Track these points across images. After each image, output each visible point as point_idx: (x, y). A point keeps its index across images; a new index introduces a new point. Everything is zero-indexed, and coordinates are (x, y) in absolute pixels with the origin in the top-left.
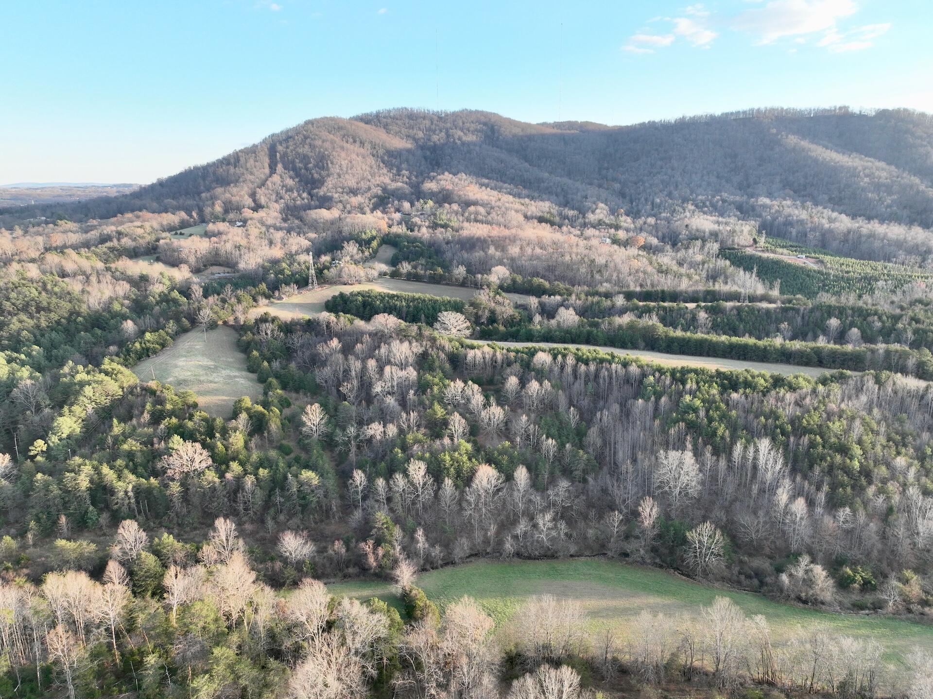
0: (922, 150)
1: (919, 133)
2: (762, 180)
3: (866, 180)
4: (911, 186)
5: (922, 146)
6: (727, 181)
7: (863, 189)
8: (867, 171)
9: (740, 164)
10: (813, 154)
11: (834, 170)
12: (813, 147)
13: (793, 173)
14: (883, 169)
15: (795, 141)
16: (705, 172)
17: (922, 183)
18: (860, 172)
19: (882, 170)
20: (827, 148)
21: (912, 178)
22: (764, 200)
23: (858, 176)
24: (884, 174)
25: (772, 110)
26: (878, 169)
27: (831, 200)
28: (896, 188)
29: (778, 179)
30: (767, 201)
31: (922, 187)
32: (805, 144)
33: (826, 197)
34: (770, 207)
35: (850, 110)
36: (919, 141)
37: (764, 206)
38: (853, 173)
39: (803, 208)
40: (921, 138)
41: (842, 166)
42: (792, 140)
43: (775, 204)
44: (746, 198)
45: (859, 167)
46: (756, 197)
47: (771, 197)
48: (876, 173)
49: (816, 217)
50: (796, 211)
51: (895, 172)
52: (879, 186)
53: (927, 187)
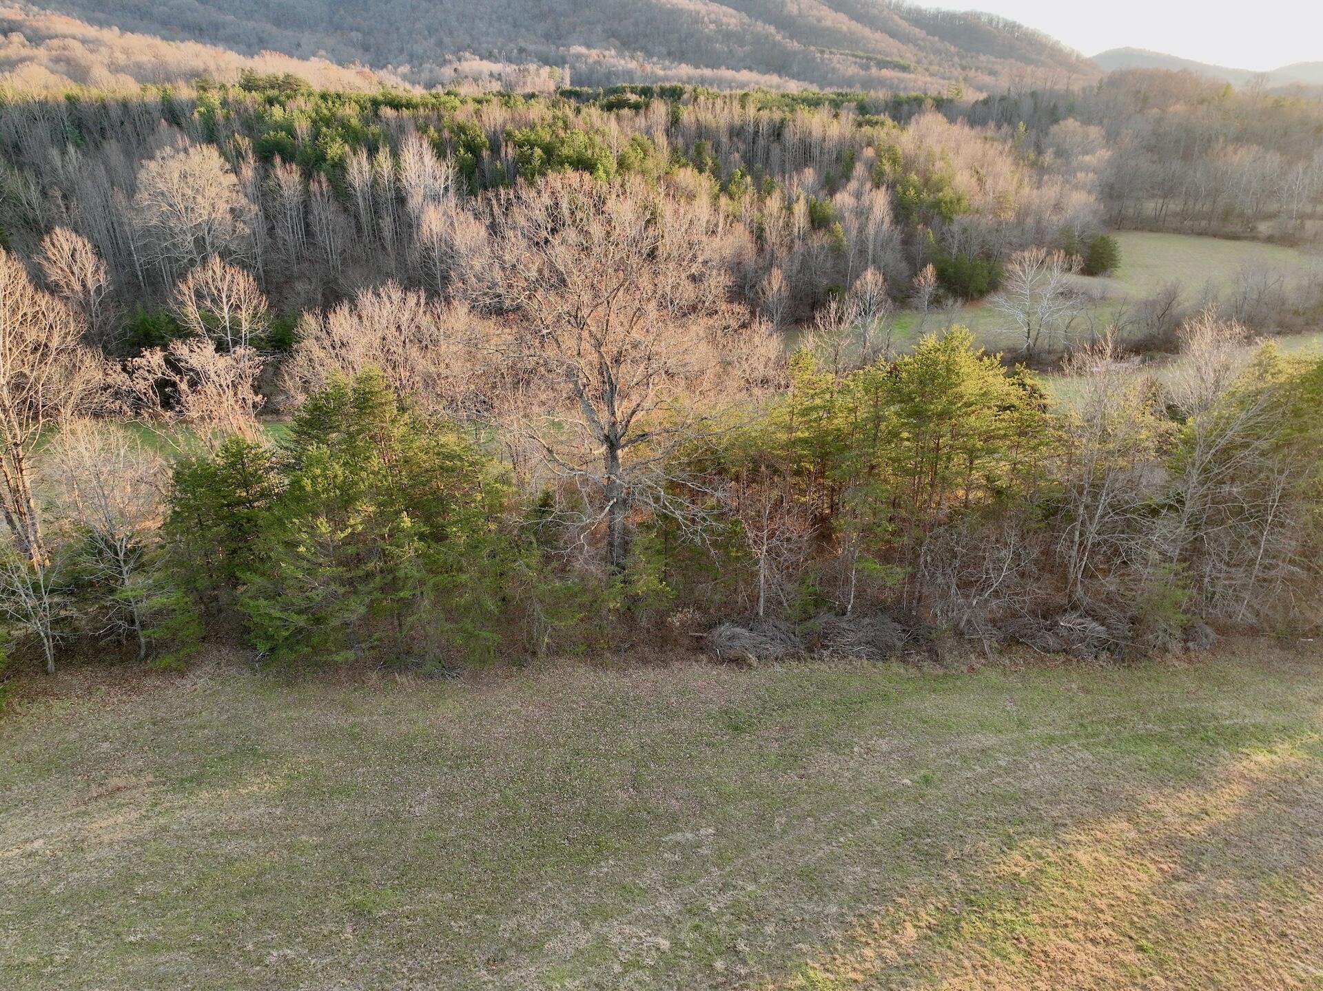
2: (578, 29)
3: (712, 26)
4: (767, 37)
6: (528, 30)
7: (710, 40)
8: (713, 17)
9: (546, 9)
13: (620, 21)
14: (732, 16)
16: (494, 17)
17: (778, 32)
18: (703, 17)
19: (731, 18)
21: (767, 26)
22: (579, 49)
23: (703, 22)
24: (733, 21)
26: (725, 15)
27: (669, 54)
28: (748, 38)
29: (599, 28)
30: (582, 50)
31: (779, 38)
33: (664, 50)
34: (587, 57)
37: (578, 57)
38: (696, 19)
39: (632, 58)
41: (682, 10)
43: (594, 54)
44: (553, 48)
45: (703, 12)
46: (568, 46)
47: (589, 46)
48: (725, 20)
49: (648, 68)
50: (622, 62)
51: (746, 20)
52: (728, 36)
53: (784, 38)
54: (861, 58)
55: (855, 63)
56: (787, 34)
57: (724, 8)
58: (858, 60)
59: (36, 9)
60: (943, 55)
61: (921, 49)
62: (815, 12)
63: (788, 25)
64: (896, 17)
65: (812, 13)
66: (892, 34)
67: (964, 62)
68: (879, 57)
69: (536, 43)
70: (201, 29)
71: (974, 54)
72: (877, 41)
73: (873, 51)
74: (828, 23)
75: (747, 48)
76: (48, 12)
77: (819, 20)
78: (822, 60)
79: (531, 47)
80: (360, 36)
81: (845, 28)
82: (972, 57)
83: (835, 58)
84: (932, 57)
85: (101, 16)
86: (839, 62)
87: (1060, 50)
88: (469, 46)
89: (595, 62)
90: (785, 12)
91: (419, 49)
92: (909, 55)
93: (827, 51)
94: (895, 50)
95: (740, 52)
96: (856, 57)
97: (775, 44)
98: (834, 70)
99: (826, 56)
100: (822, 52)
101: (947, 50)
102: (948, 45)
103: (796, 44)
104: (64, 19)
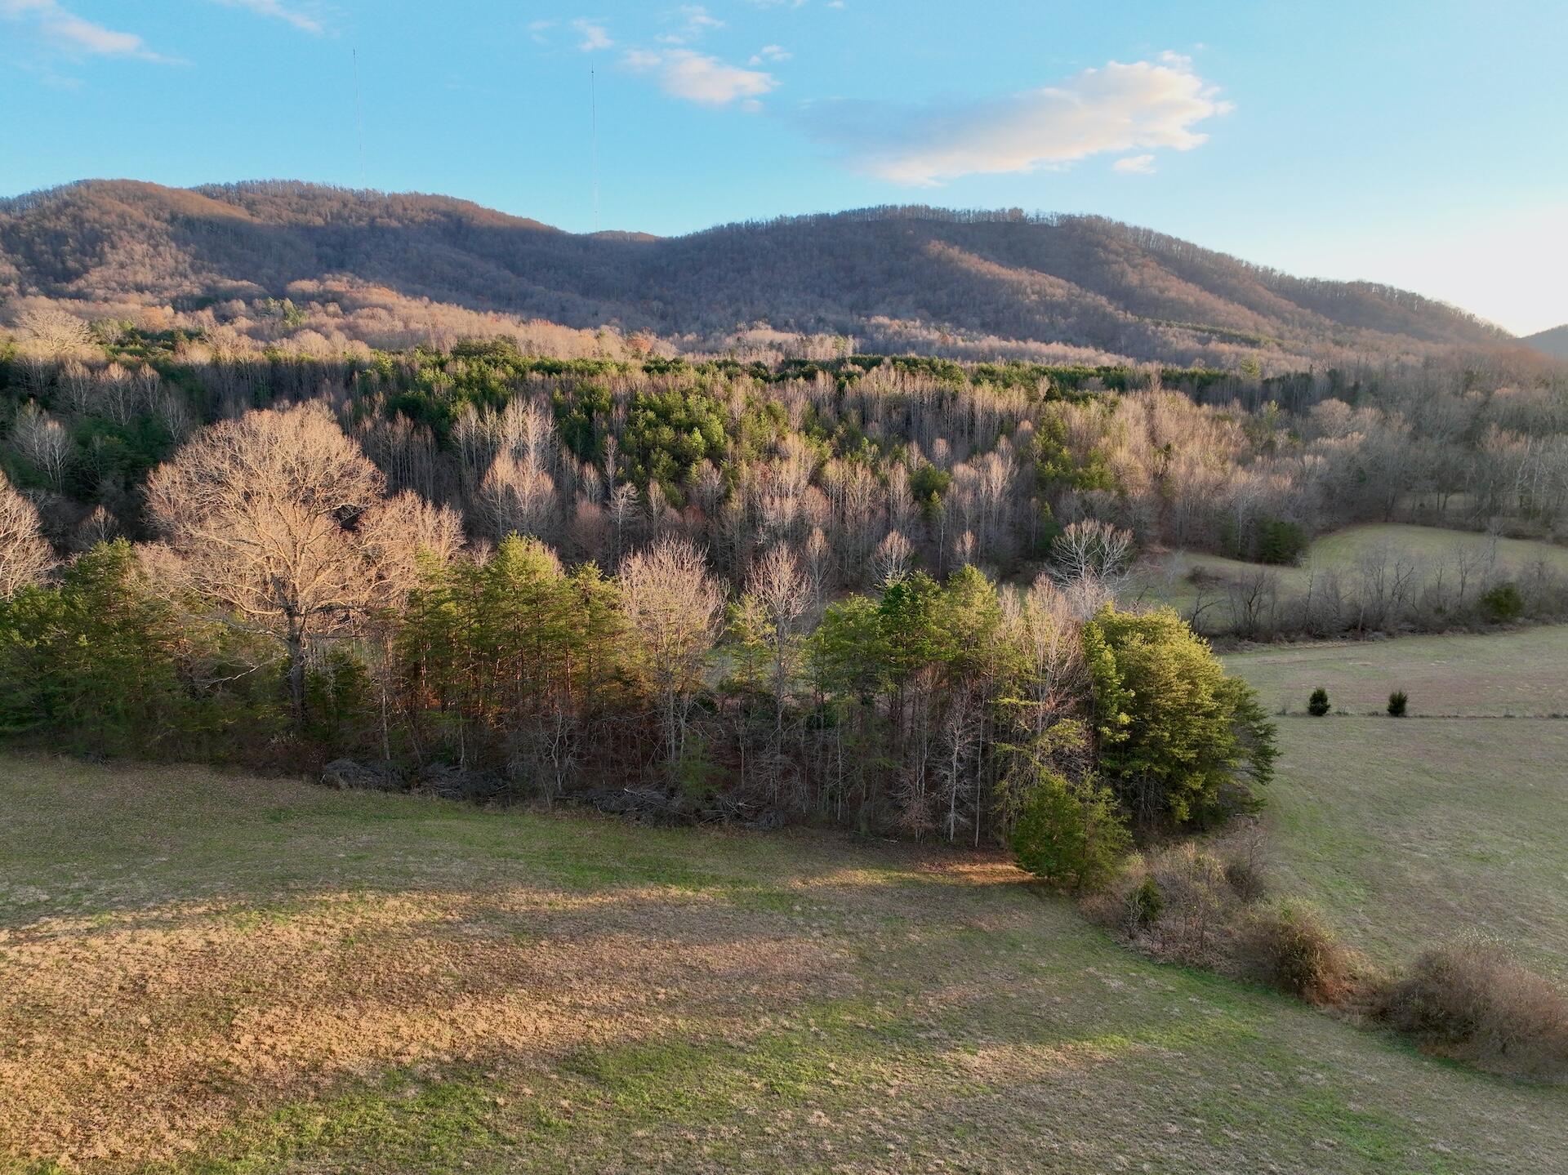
0: (1115, 267)
1: (1114, 246)
2: (888, 300)
3: (1034, 297)
4: (1096, 309)
5: (1116, 262)
6: (834, 300)
7: (1029, 311)
8: (1037, 288)
9: (858, 279)
10: (965, 265)
11: (993, 284)
12: (966, 256)
13: (936, 291)
14: (1059, 286)
15: (940, 247)
17: (1110, 303)
18: (1026, 288)
19: (1058, 289)
20: (986, 260)
21: (1099, 297)
22: (881, 320)
23: (1024, 293)
24: (1059, 292)
25: (913, 208)
26: (1051, 285)
28: (1074, 309)
29: (911, 298)
30: (884, 320)
31: (1110, 309)
32: (954, 252)
33: (976, 321)
34: (889, 326)
35: (1024, 214)
36: (1112, 257)
37: (878, 327)
38: (1017, 290)
39: (938, 329)
40: (1118, 254)
42: (935, 247)
43: (896, 325)
44: (856, 317)
45: (1027, 283)
46: (868, 317)
47: (893, 316)
48: (1049, 290)
49: (950, 340)
50: (925, 333)
51: (1076, 290)
52: (1051, 307)
53: (1117, 309)
54: (1203, 331)
55: (1194, 336)
56: (1121, 305)
57: (1052, 279)
58: (1198, 333)
59: (361, 281)
60: (1314, 329)
61: (1285, 321)
62: (1160, 283)
63: (1126, 297)
64: (1259, 288)
65: (1155, 283)
66: (1251, 307)
67: (1338, 338)
68: (1225, 330)
69: (838, 313)
70: (510, 299)
71: (1354, 328)
72: (1229, 314)
73: (1223, 325)
74: (1172, 294)
75: (1072, 320)
76: (371, 284)
77: (1161, 291)
78: (1154, 333)
79: (831, 317)
80: (661, 305)
81: (1191, 300)
82: (1352, 331)
83: (1170, 332)
84: (1299, 330)
85: (418, 287)
86: (1174, 336)
87: (1477, 325)
88: (765, 316)
89: (895, 333)
90: (1124, 283)
91: (713, 318)
92: (1268, 328)
93: (1164, 323)
94: (1251, 324)
95: (1061, 322)
96: (1196, 329)
97: (1105, 315)
98: (1165, 344)
99: (1160, 328)
100: (1158, 324)
101: (1321, 324)
102: (1323, 318)
103: (1129, 315)
104: (385, 291)
